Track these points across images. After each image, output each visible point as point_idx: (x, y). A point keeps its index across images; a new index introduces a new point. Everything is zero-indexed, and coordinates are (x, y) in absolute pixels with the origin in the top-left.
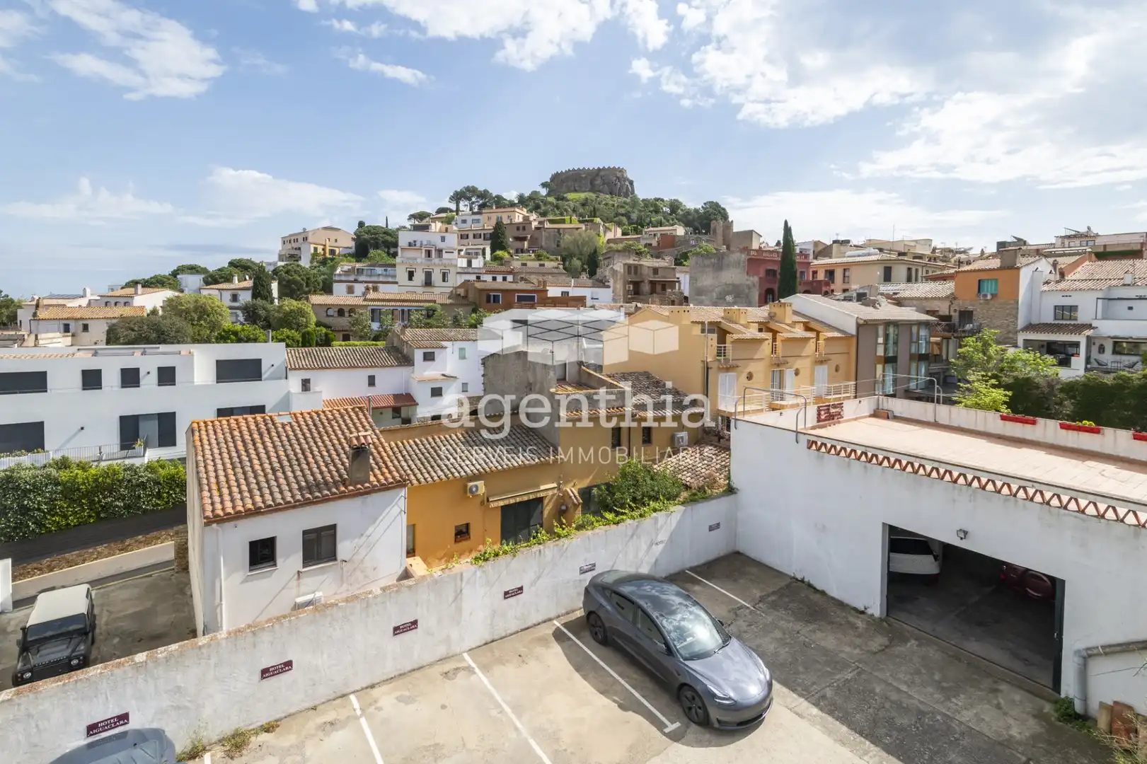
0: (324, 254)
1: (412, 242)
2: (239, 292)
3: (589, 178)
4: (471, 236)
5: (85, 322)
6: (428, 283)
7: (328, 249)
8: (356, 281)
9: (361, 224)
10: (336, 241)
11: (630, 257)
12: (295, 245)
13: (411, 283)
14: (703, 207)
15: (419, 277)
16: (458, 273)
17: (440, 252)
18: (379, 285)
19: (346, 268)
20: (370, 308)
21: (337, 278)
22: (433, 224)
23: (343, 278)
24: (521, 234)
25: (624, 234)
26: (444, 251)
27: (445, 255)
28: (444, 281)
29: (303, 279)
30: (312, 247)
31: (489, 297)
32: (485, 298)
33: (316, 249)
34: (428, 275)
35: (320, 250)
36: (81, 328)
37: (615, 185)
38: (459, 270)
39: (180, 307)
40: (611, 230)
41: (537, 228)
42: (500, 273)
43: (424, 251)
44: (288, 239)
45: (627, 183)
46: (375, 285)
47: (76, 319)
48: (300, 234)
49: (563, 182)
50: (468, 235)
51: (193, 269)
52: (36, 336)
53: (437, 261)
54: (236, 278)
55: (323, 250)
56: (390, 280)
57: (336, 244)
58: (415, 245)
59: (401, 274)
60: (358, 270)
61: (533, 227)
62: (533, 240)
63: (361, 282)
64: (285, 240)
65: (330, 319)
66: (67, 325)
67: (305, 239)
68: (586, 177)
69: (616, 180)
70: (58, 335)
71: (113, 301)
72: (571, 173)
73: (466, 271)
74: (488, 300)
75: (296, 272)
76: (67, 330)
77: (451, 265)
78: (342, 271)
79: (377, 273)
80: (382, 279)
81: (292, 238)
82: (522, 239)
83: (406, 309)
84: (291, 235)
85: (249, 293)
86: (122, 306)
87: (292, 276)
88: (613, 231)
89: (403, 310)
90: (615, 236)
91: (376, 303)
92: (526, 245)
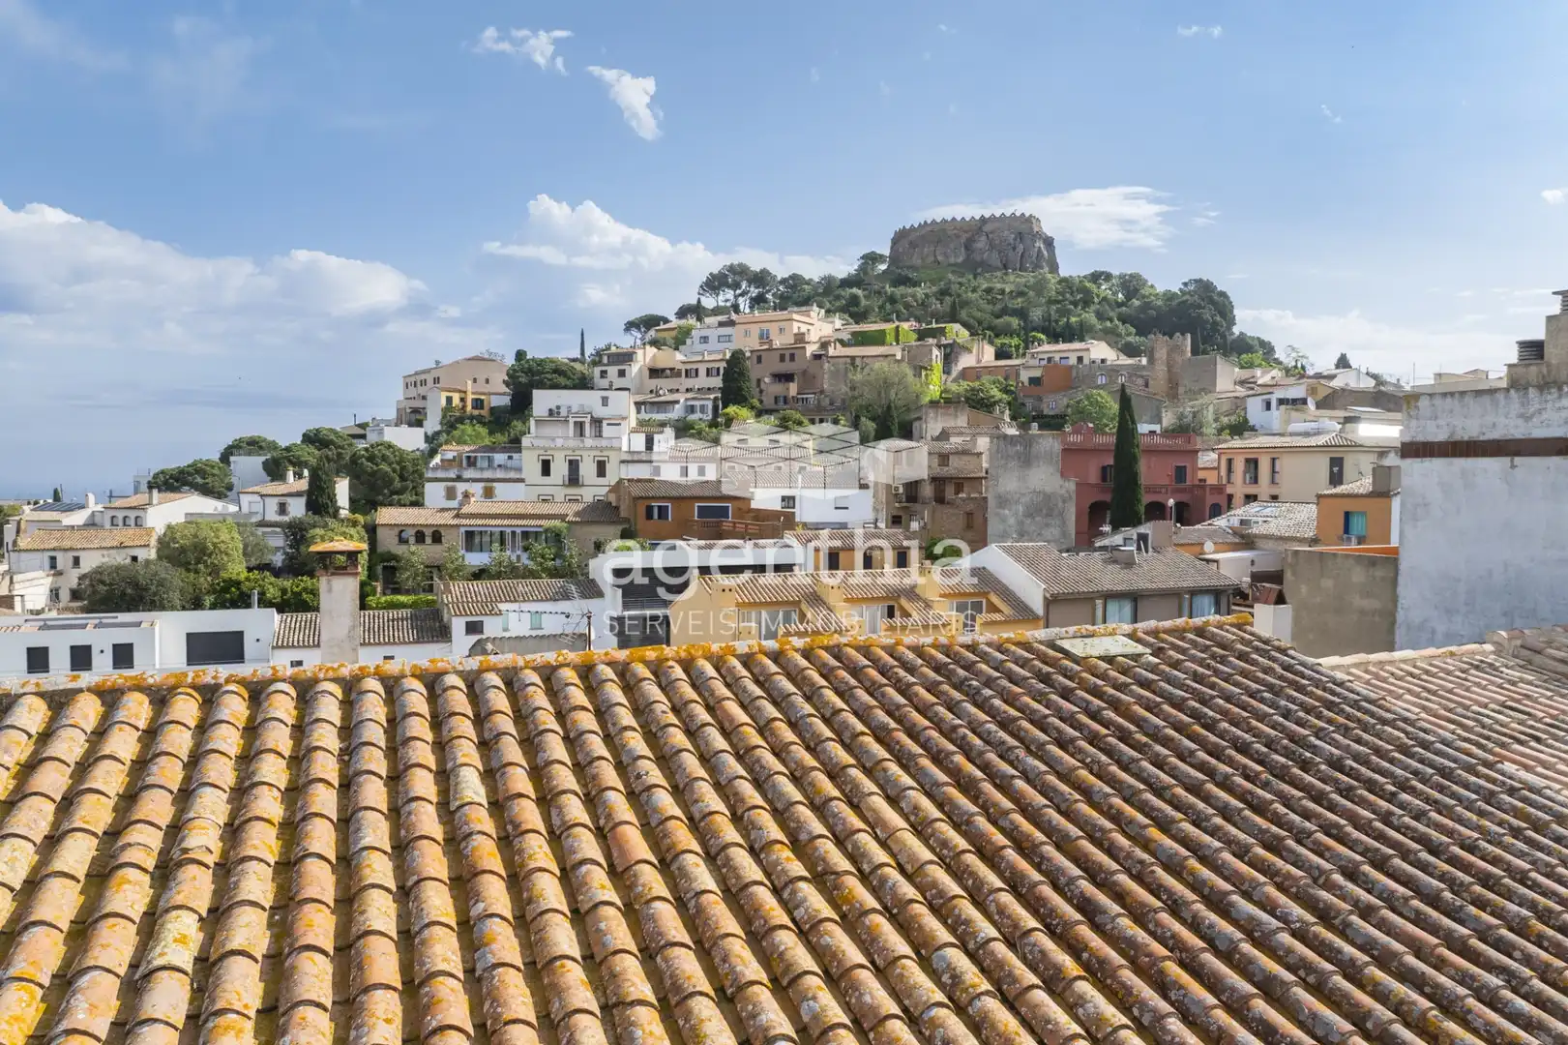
0: (464, 407)
1: (554, 408)
2: (289, 500)
3: (964, 237)
4: (702, 372)
5: (76, 554)
6: (574, 479)
7: (470, 397)
8: (459, 479)
9: (520, 355)
10: (487, 381)
11: (956, 416)
12: (422, 390)
13: (546, 480)
14: (1180, 289)
15: (560, 470)
16: (623, 462)
17: (597, 422)
18: (495, 484)
19: (450, 456)
20: (463, 530)
21: (430, 475)
22: (640, 353)
23: (440, 474)
24: (787, 367)
25: (999, 355)
26: (605, 423)
27: (607, 431)
28: (599, 475)
29: (394, 471)
30: (444, 395)
31: (649, 509)
32: (642, 511)
33: (449, 400)
34: (574, 466)
35: (456, 401)
36: (71, 562)
37: (1014, 249)
38: (629, 457)
39: (172, 545)
40: (969, 351)
41: (817, 357)
42: (696, 459)
43: (571, 425)
44: (413, 379)
45: (1040, 244)
46: (489, 484)
47: (65, 550)
48: (428, 371)
49: (913, 245)
50: (697, 370)
51: (254, 445)
52: (11, 579)
53: (589, 442)
54: (290, 474)
55: (462, 400)
56: (512, 475)
57: (487, 388)
58: (558, 413)
59: (531, 465)
60: (469, 458)
61: (808, 354)
62: (808, 379)
63: (467, 480)
64: (409, 380)
65: (404, 547)
66: (53, 559)
67: (437, 380)
68: (958, 236)
69: (1015, 239)
70: (41, 574)
71: (120, 515)
72: (929, 229)
73: (636, 458)
74: (649, 516)
75: (384, 458)
76: (53, 566)
77: (612, 448)
78: (442, 460)
79: (496, 463)
80: (500, 474)
81: (419, 378)
82: (787, 378)
83: (518, 531)
84: (416, 374)
85: (302, 501)
86: (132, 523)
87: (377, 465)
88: (974, 351)
89: (513, 533)
90: (979, 361)
91: (473, 522)
92: (793, 389)
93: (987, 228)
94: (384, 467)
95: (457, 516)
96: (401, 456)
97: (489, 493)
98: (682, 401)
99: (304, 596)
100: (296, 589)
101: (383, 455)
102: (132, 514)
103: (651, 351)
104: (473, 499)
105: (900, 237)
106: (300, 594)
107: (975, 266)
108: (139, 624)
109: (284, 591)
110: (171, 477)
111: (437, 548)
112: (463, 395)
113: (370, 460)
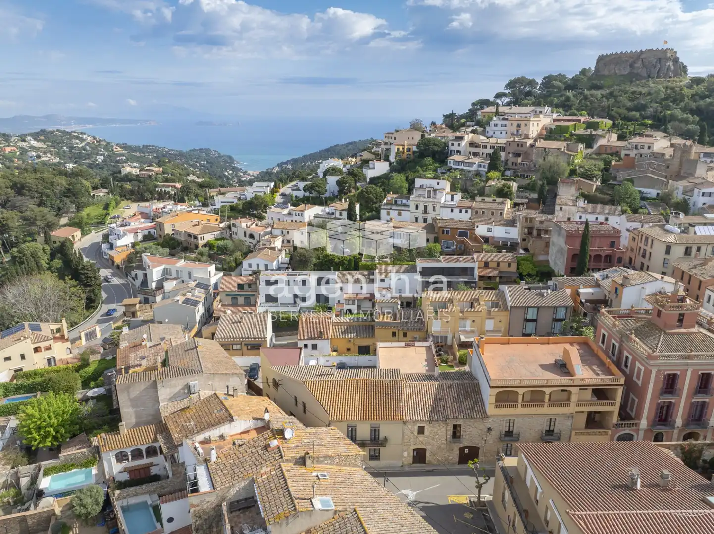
0: (404, 152)
1: (422, 185)
2: (343, 212)
3: (630, 61)
4: (488, 147)
5: (288, 230)
6: (425, 211)
7: (406, 147)
8: (391, 209)
10: (413, 139)
11: (571, 187)
12: (390, 141)
13: (417, 211)
15: (421, 208)
16: (441, 207)
17: (435, 191)
18: (401, 211)
19: (389, 199)
21: (382, 207)
24: (519, 150)
25: (619, 139)
26: (437, 191)
27: (438, 195)
28: (434, 210)
30: (397, 147)
31: (443, 231)
32: (441, 232)
33: (398, 149)
34: (426, 207)
35: (401, 149)
36: (287, 233)
37: (655, 67)
38: (442, 205)
40: (604, 137)
41: (532, 146)
42: (464, 207)
43: (427, 192)
47: (285, 229)
49: (605, 64)
50: (486, 146)
53: (431, 199)
55: (403, 149)
56: (407, 209)
57: (412, 143)
59: (413, 207)
60: (395, 200)
61: (528, 145)
62: (527, 155)
63: (394, 210)
66: (282, 232)
67: (395, 139)
68: (627, 61)
69: (656, 62)
71: (297, 212)
72: (613, 57)
73: (446, 206)
74: (443, 233)
76: (282, 233)
77: (438, 202)
78: (386, 202)
79: (402, 204)
80: (403, 208)
81: (389, 135)
82: (518, 155)
85: (346, 212)
86: (300, 215)
88: (607, 137)
90: (608, 142)
92: (520, 160)
93: (643, 56)
94: (371, 196)
97: (399, 214)
98: (477, 163)
102: (300, 213)
103: (471, 135)
105: (601, 59)
106: (343, 260)
107: (632, 77)
112: (403, 147)
113: (367, 193)
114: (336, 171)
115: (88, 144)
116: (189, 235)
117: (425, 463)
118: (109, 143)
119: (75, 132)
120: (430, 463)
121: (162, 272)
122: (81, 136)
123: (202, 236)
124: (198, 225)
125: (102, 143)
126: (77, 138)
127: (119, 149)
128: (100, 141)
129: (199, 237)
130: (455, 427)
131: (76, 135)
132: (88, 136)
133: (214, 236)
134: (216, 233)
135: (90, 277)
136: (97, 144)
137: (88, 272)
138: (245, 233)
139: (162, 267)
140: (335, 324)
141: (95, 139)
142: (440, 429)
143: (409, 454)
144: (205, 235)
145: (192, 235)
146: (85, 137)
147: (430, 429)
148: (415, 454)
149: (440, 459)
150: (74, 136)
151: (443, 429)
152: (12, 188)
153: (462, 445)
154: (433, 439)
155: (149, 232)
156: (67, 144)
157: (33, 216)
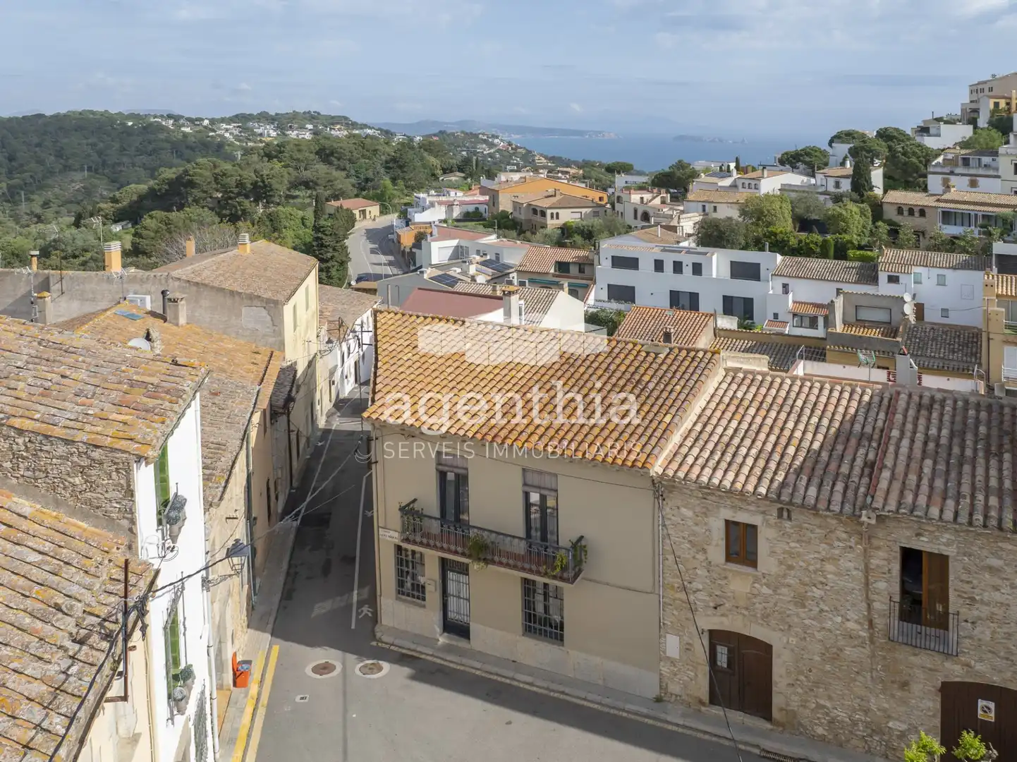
0: (1009, 110)
2: (843, 180)
5: (714, 205)
8: (952, 173)
12: (980, 96)
18: (979, 179)
19: (950, 157)
20: (940, 210)
21: (931, 169)
23: (939, 170)
29: (921, 162)
30: (992, 102)
33: (997, 104)
35: (1002, 104)
36: (712, 209)
44: (975, 88)
46: (974, 178)
47: (710, 202)
48: (985, 82)
51: (849, 136)
52: (680, 216)
55: (1008, 104)
56: (991, 172)
59: (1005, 167)
60: (964, 159)
63: (958, 175)
64: (972, 88)
65: (900, 217)
66: (704, 206)
67: (991, 89)
70: (696, 214)
75: (914, 153)
76: (704, 210)
78: (944, 160)
79: (983, 164)
80: (981, 172)
81: (979, 87)
83: (980, 214)
84: (979, 84)
85: (849, 180)
86: (753, 187)
87: (909, 158)
89: (976, 215)
91: (948, 205)
94: (914, 160)
95: (938, 200)
96: (927, 151)
97: (973, 184)
99: (811, 245)
100: (807, 241)
101: (914, 152)
102: (753, 183)
104: (953, 190)
106: (808, 244)
108: (706, 254)
109: (800, 241)
110: (791, 156)
111: (922, 220)
112: (1008, 101)
113: (904, 154)
114: (854, 138)
115: (499, 151)
116: (535, 211)
117: (768, 717)
118: (530, 152)
119: (483, 134)
120: (792, 725)
121: (450, 251)
122: (490, 140)
123: (555, 211)
124: (555, 196)
125: (519, 150)
126: (485, 141)
127: (543, 160)
128: (517, 147)
129: (549, 212)
130: (911, 560)
131: (485, 138)
132: (502, 140)
133: (578, 216)
134: (584, 211)
135: (326, 247)
136: (511, 152)
137: (324, 237)
138: (636, 211)
139: (454, 243)
140: (722, 333)
141: (510, 144)
142: (834, 560)
143: (687, 648)
144: (560, 211)
145: (538, 209)
146: (496, 141)
147: (783, 546)
148: (722, 660)
149: (841, 715)
150: (482, 139)
151: (851, 563)
152: (317, 153)
153: (955, 672)
154: (800, 601)
155: (477, 209)
156: (468, 148)
157: (315, 179)
